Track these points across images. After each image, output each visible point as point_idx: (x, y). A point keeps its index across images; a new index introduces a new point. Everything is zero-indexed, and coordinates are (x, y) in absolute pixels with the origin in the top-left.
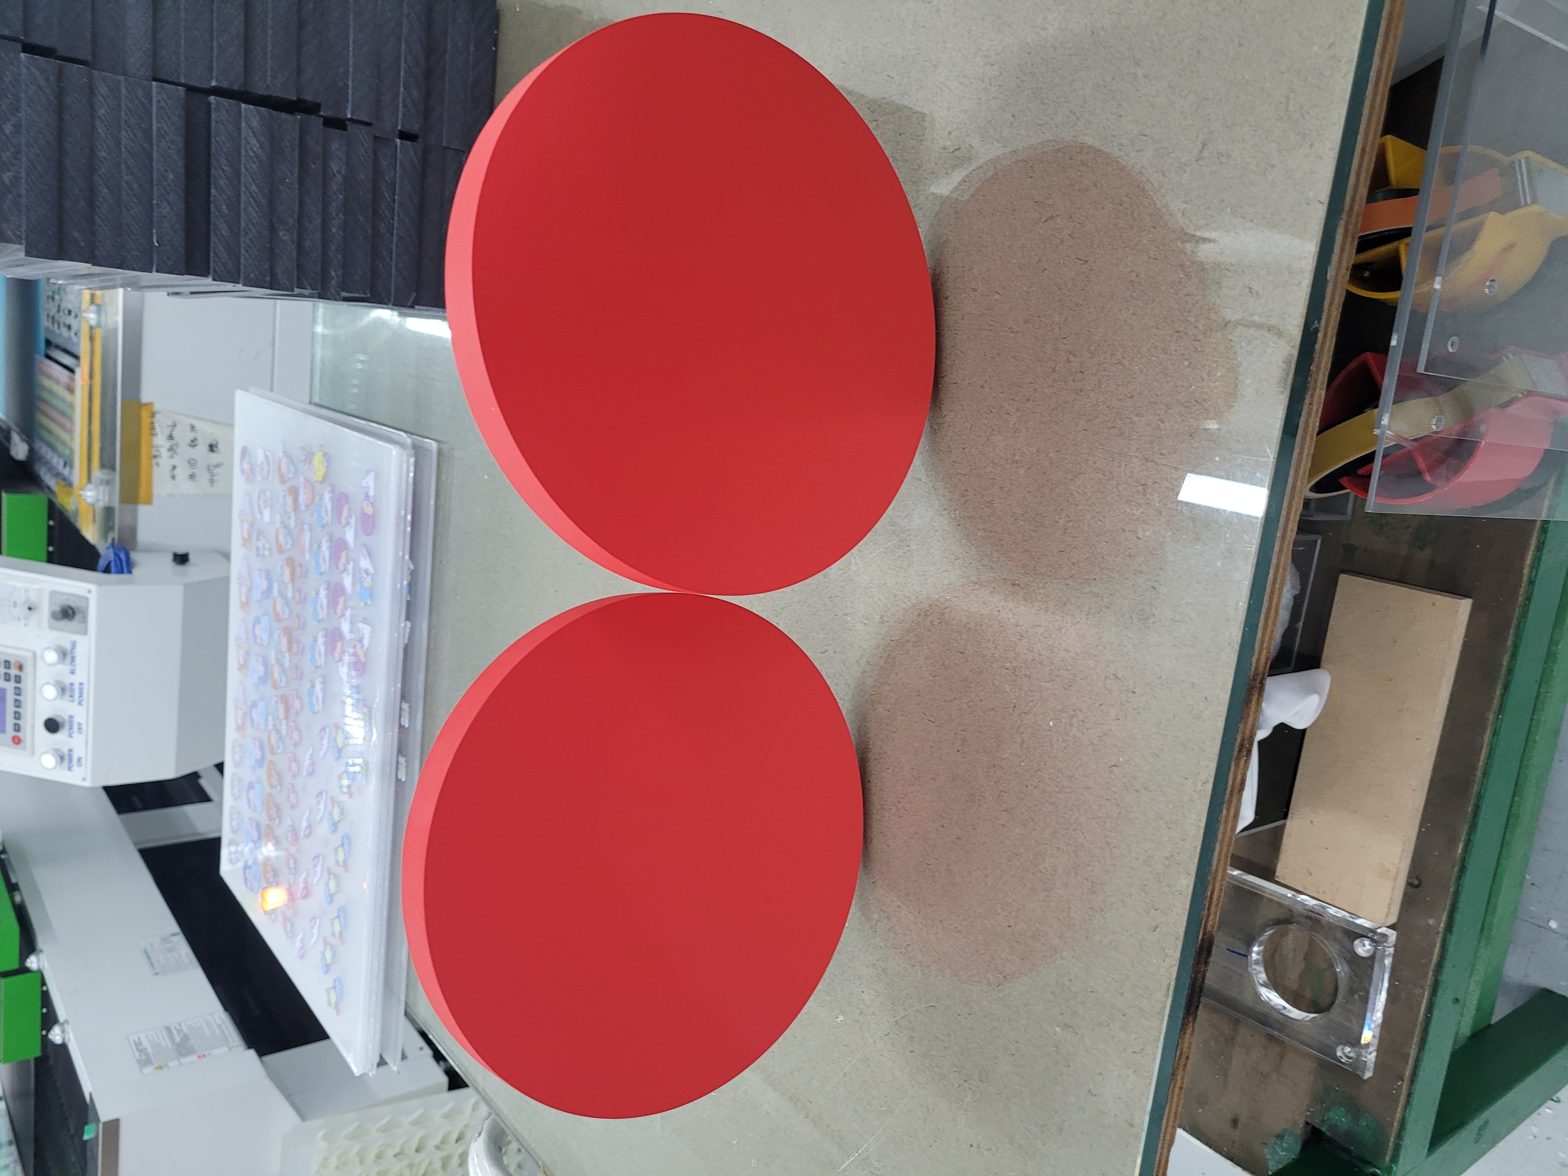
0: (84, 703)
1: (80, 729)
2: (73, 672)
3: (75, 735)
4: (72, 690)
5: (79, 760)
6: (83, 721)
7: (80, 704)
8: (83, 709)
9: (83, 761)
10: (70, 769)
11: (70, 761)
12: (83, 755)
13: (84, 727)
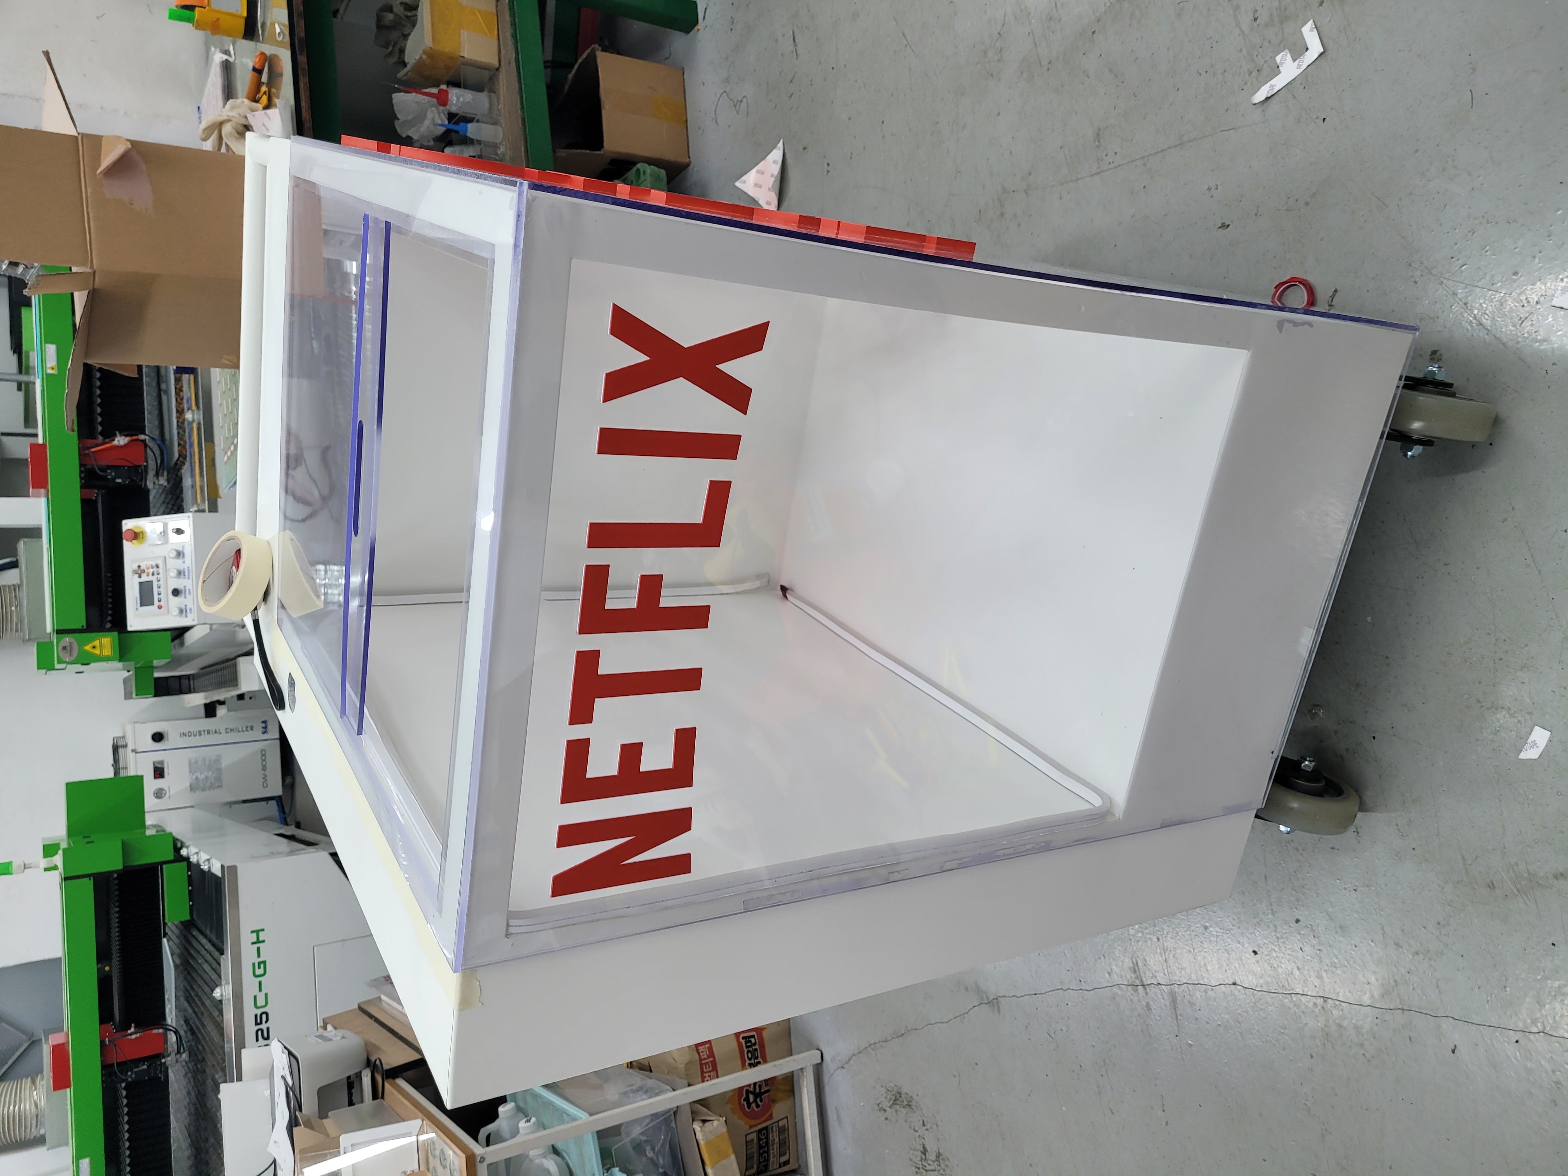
0: (191, 577)
1: (189, 592)
2: (184, 562)
3: (188, 596)
4: (184, 572)
5: (190, 609)
6: (191, 588)
7: (189, 578)
8: (190, 581)
9: (192, 610)
10: (186, 616)
11: (186, 611)
12: (192, 607)
13: (191, 591)
